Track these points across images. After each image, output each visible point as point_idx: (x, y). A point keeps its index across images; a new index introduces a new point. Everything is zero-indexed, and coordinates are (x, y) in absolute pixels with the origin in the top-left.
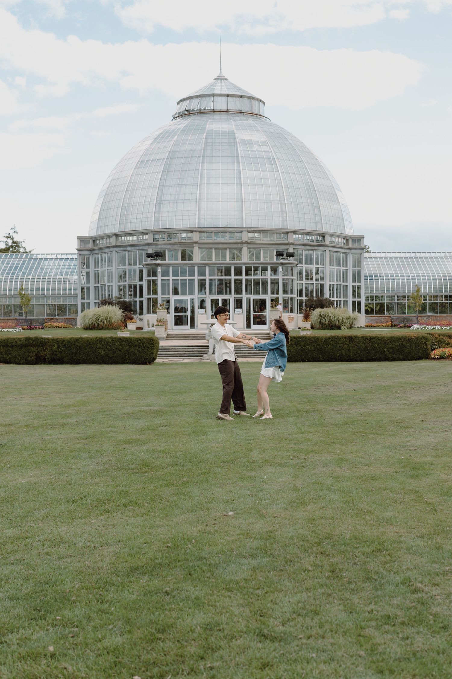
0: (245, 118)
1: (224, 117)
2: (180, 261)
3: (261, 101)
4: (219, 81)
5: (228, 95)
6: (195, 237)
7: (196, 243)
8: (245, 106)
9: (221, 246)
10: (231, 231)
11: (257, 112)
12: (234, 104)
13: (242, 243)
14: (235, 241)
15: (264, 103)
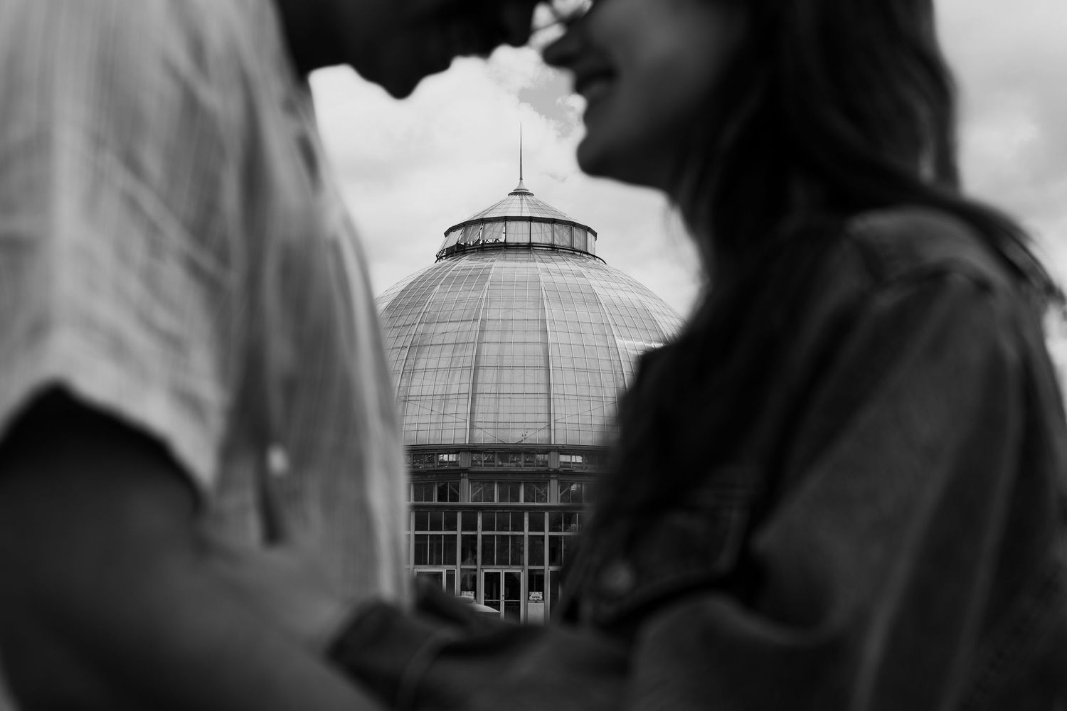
0: (558, 257)
1: (523, 255)
2: (435, 502)
3: (587, 229)
4: (518, 197)
5: (531, 219)
6: (464, 461)
7: (465, 471)
8: (562, 237)
9: (509, 477)
10: (528, 451)
11: (582, 249)
12: (541, 234)
13: (548, 473)
14: (535, 469)
15: (595, 234)
